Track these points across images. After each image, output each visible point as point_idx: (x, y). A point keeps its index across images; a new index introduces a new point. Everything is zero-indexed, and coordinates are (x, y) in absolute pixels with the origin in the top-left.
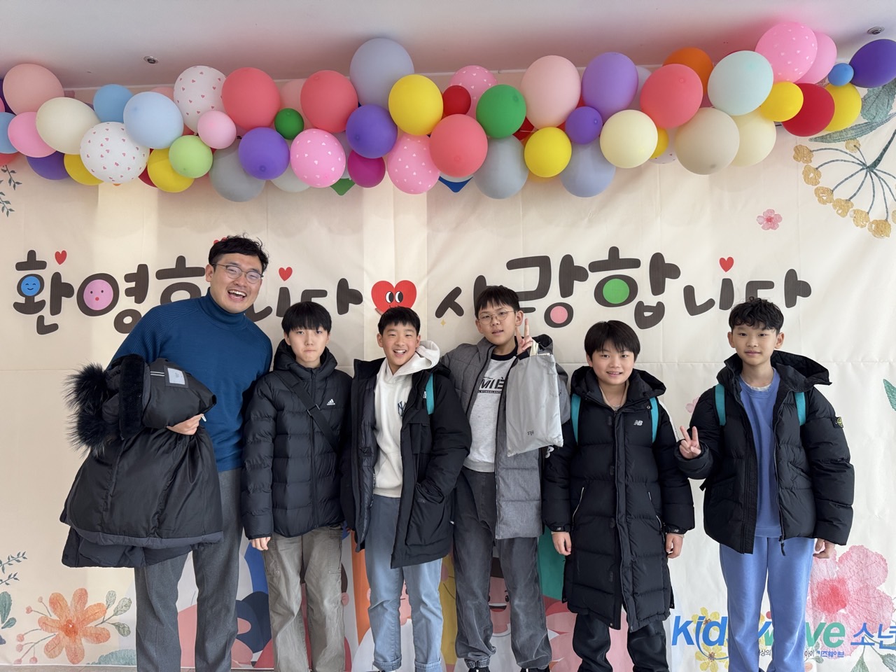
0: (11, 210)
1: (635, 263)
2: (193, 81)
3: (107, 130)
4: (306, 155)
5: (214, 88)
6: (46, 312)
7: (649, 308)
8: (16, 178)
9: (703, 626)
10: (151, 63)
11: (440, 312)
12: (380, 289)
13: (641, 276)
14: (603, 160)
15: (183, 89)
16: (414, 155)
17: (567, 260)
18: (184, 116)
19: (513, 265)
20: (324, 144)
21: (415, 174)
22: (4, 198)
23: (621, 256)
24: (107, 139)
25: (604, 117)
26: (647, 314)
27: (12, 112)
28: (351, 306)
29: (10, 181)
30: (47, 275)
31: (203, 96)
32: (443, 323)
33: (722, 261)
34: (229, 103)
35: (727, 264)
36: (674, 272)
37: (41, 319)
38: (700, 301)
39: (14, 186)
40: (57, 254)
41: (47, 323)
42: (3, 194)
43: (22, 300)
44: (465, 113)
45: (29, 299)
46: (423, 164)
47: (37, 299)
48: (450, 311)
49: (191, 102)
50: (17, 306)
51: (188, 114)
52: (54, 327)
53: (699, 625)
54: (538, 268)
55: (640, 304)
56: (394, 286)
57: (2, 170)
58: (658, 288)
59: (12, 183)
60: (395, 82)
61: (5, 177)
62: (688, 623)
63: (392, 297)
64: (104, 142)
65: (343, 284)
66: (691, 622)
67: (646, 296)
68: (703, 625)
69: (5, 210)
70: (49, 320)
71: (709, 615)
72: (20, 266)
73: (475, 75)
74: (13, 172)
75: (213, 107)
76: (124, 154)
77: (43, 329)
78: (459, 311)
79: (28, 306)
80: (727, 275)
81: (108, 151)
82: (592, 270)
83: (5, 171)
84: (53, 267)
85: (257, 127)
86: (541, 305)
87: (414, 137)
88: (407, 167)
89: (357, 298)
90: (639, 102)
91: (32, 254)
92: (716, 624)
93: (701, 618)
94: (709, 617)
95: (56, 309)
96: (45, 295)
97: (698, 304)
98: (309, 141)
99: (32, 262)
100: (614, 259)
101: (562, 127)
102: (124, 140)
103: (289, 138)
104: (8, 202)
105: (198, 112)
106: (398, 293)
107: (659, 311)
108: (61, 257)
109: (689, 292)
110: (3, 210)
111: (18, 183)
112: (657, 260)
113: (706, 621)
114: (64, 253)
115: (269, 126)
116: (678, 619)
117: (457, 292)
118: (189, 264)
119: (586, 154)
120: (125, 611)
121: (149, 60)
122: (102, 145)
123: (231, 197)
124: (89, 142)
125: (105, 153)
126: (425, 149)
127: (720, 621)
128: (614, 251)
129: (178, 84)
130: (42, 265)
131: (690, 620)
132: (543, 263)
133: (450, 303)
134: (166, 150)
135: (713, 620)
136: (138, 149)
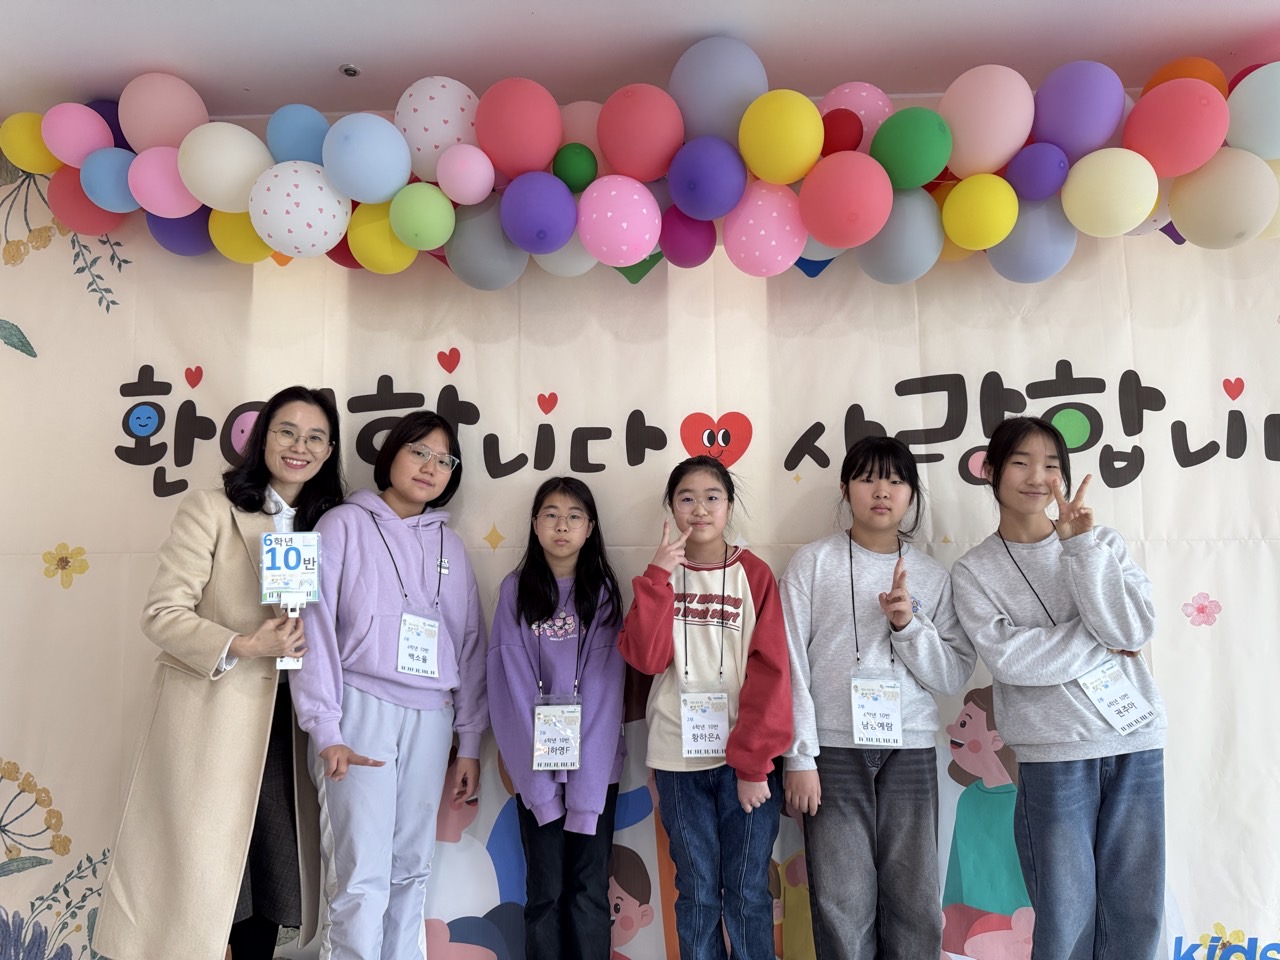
0: (113, 303)
1: (1097, 385)
2: (432, 98)
3: (296, 171)
4: (610, 214)
5: (463, 110)
6: (168, 461)
7: (1121, 456)
8: (122, 253)
9: (1218, 953)
10: (351, 75)
11: (792, 462)
12: (694, 424)
13: (1107, 404)
14: (1064, 223)
15: (415, 110)
16: (775, 214)
17: (992, 381)
18: (415, 152)
19: (905, 388)
20: (636, 197)
21: (774, 243)
22: (102, 284)
23: (1076, 375)
24: (297, 186)
25: (1073, 157)
26: (1119, 465)
27: (129, 148)
28: (648, 452)
29: (112, 258)
30: (171, 404)
31: (446, 122)
32: (797, 479)
33: (1227, 383)
34: (485, 132)
35: (1234, 388)
36: (1156, 400)
37: (160, 473)
38: (1195, 444)
39: (120, 266)
40: (188, 371)
41: (170, 478)
42: (102, 279)
43: (130, 443)
44: (854, 149)
45: (142, 441)
46: (788, 228)
47: (154, 441)
48: (807, 460)
49: (426, 130)
50: (122, 453)
51: (419, 150)
52: (182, 485)
53: (1212, 951)
54: (945, 393)
55: (1107, 449)
56: (716, 420)
57: (100, 241)
58: (1133, 425)
59: (116, 262)
60: (750, 103)
61: (106, 251)
62: (1194, 947)
63: (712, 438)
64: (292, 190)
65: (636, 418)
66: (1200, 945)
67: (1115, 435)
68: (1218, 951)
69: (104, 303)
70: (173, 474)
71: (1228, 935)
72: (127, 390)
73: (864, 94)
74: (118, 244)
75: (459, 140)
76: (321, 210)
77: (164, 487)
78: (823, 460)
79: (139, 453)
80: (1236, 405)
81: (297, 204)
82: (1032, 396)
83: (104, 243)
84: (181, 392)
85: (529, 171)
86: (952, 450)
87: (773, 188)
88: (763, 232)
89: (658, 440)
90: (1124, 136)
91: (146, 372)
92: (1239, 949)
93: (1215, 940)
94: (1228, 937)
95: (184, 457)
96: (167, 435)
97: (1192, 450)
98: (613, 193)
99: (146, 383)
100: (1065, 380)
101: (1003, 172)
102: (321, 189)
103: (577, 189)
104: (108, 291)
105: (436, 147)
106: (723, 431)
107: (1136, 459)
108: (194, 377)
109: (1179, 431)
110: (100, 302)
111: (126, 262)
112: (1130, 380)
113: (1224, 945)
114: (199, 370)
115: (546, 170)
116: (1179, 941)
117: (818, 429)
118: (399, 388)
119: (1040, 217)
120: (292, 939)
121: (346, 71)
122: (288, 195)
123: (478, 281)
124: (268, 189)
125: (293, 209)
126: (790, 205)
127: (1245, 945)
128: (1064, 367)
129: (405, 104)
130: (165, 388)
131: (1198, 943)
132: (953, 385)
133: (807, 447)
134: (385, 207)
135: (1234, 943)
136: (339, 202)
